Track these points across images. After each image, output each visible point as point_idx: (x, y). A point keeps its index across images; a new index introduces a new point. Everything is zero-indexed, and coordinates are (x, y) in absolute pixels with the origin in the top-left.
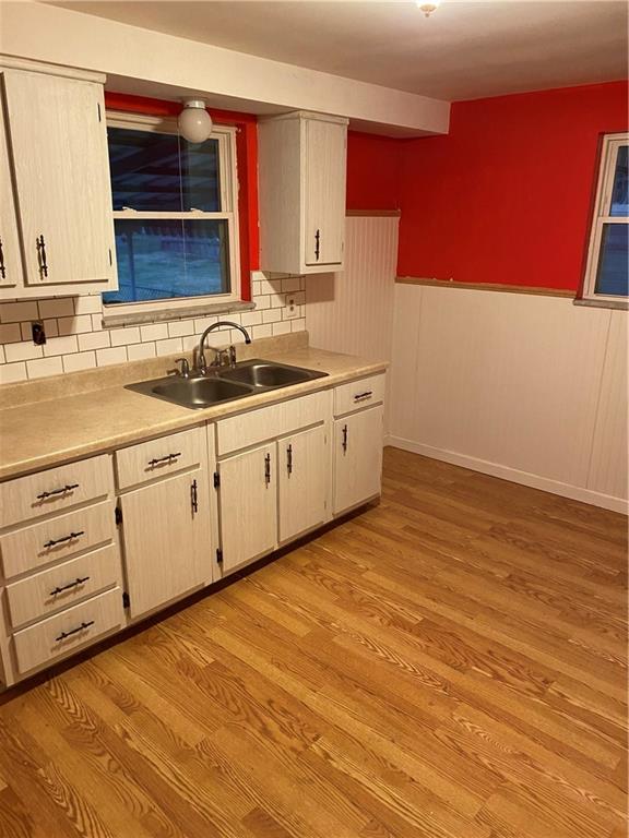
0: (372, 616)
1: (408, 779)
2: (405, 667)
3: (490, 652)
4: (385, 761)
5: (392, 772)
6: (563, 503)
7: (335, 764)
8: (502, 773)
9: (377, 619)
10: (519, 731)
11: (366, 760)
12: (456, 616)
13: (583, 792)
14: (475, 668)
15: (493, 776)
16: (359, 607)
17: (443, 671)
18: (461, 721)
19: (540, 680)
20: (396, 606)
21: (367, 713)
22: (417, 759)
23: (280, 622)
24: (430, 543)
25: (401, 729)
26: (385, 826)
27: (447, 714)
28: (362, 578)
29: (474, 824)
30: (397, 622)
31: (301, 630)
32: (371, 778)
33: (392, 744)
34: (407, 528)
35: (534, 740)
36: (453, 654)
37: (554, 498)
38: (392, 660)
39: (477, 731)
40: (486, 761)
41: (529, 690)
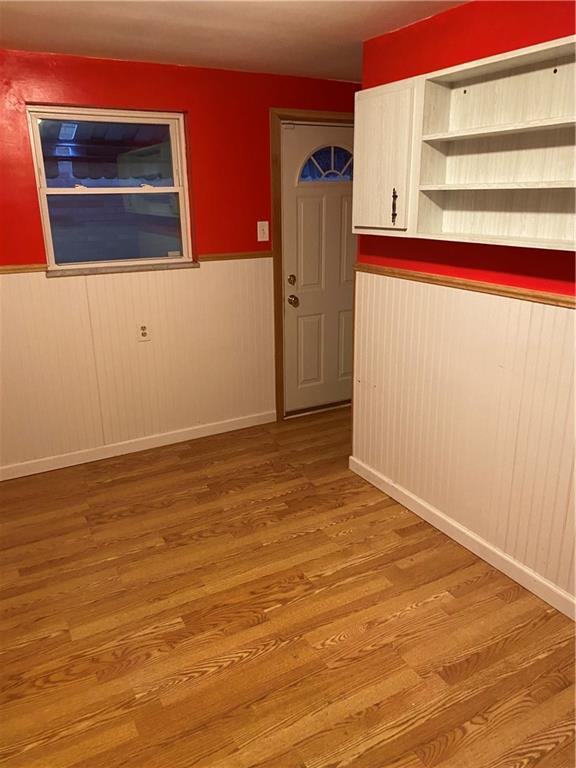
0: (148, 655)
1: (375, 708)
2: (241, 657)
3: (253, 593)
4: (351, 717)
5: (365, 716)
6: (94, 468)
7: (344, 763)
8: (384, 642)
9: (156, 654)
10: (346, 614)
11: (346, 733)
12: (191, 594)
13: (409, 608)
14: (266, 611)
15: (384, 650)
16: (123, 662)
17: (259, 632)
18: (323, 645)
19: (298, 580)
20: (146, 631)
21: (287, 711)
22: (355, 692)
23: (95, 752)
24: (68, 566)
25: (318, 690)
26: (423, 744)
27: (312, 651)
28: (77, 642)
29: (427, 681)
30: (172, 640)
31: (127, 732)
32: (368, 737)
33: (333, 705)
34: (23, 572)
35: (356, 611)
36: (241, 617)
37: (82, 468)
38: (225, 665)
39: (337, 639)
40: (369, 648)
41: (306, 590)
